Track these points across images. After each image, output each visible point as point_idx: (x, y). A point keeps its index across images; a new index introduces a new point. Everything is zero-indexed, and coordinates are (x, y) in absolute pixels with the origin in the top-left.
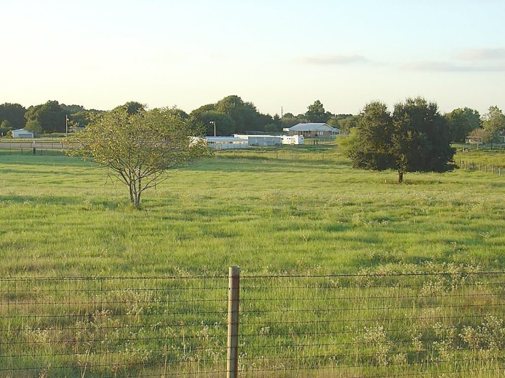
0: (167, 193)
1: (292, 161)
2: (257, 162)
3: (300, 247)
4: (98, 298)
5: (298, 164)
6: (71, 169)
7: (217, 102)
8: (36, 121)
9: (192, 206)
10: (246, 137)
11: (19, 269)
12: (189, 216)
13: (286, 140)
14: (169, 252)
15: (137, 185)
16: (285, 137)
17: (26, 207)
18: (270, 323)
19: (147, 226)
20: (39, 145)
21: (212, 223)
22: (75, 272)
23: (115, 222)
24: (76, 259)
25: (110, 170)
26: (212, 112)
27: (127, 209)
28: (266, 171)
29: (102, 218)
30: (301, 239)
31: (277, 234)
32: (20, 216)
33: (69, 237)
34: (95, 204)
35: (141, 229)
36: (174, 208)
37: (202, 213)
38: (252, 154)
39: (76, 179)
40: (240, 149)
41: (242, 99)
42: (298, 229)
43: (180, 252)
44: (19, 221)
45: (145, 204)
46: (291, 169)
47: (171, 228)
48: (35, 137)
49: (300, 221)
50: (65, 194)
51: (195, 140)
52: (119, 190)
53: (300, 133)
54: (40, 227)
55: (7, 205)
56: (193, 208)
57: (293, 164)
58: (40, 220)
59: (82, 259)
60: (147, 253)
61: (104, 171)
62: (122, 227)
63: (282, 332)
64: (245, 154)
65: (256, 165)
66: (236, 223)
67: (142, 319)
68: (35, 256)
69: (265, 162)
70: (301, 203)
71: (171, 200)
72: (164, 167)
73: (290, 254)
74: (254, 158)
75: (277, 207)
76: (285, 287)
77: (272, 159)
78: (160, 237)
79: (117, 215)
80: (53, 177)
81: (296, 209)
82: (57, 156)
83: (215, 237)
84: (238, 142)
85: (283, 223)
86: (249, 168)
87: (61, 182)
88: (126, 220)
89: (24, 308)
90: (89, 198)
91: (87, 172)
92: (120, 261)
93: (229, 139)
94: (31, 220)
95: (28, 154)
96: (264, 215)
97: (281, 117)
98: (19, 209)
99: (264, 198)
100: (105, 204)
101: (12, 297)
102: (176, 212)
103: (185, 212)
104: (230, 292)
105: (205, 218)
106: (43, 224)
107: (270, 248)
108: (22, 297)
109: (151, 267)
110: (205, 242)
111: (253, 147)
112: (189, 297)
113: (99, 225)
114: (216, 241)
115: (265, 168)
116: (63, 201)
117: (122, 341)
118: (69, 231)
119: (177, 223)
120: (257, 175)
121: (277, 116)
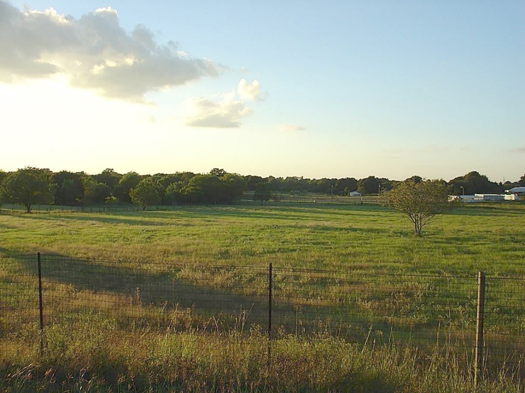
0: (437, 227)
1: (510, 210)
2: (489, 210)
3: (517, 261)
4: (398, 286)
5: (514, 211)
6: (381, 214)
7: (464, 175)
8: (362, 187)
9: (451, 235)
10: (482, 195)
11: (354, 268)
12: (449, 241)
13: (507, 197)
14: (438, 262)
15: (419, 223)
16: (506, 195)
17: (358, 234)
18: (499, 306)
19: (425, 246)
20: (364, 200)
21: (463, 246)
22: (385, 271)
23: (407, 243)
24: (386, 264)
25: (404, 214)
26: (462, 181)
27: (413, 236)
28: (495, 215)
29: (400, 241)
30: (518, 256)
31: (503, 253)
32: (355, 239)
33: (382, 251)
34: (395, 233)
35: (421, 248)
36: (440, 236)
37: (457, 239)
38: (486, 205)
39: (384, 219)
40: (478, 202)
41: (479, 173)
42: (516, 251)
43: (444, 262)
44: (354, 241)
45: (424, 233)
46: (510, 214)
47: (439, 248)
48: (362, 196)
49: (517, 246)
50: (379, 228)
51: (453, 198)
52: (408, 225)
53: (515, 193)
54: (366, 245)
55: (348, 232)
56: (451, 237)
57: (512, 211)
58: (367, 241)
59: (388, 264)
60: (425, 262)
61: (400, 215)
62: (411, 247)
63: (507, 312)
64: (482, 206)
65: (488, 212)
66: (478, 246)
67: (422, 299)
68: (363, 261)
69: (494, 210)
70: (517, 235)
71: (439, 231)
72: (434, 213)
73: (511, 265)
74: (487, 208)
75: (502, 237)
76: (508, 285)
77: (498, 209)
78: (433, 253)
79: (408, 240)
80: (371, 218)
81: (514, 238)
82: (375, 207)
83: (465, 254)
84: (477, 199)
85: (506, 246)
86: (484, 214)
87: (376, 221)
88: (413, 243)
89: (358, 289)
90: (392, 229)
91: (391, 215)
92: (410, 266)
93: (472, 196)
94: (361, 242)
95: (358, 205)
96: (495, 242)
97: (503, 184)
98: (354, 235)
99: (494, 231)
100: (401, 233)
101: (352, 283)
102: (442, 238)
103: (447, 239)
104: (479, 286)
105: (459, 243)
106: (367, 244)
107: (498, 261)
108: (357, 283)
109: (427, 270)
110: (458, 257)
111: (486, 201)
112: (449, 288)
113: (398, 245)
114: (466, 256)
115: (494, 214)
116: (378, 231)
117: (412, 311)
118: (382, 248)
119: (444, 245)
120: (489, 218)
121: (501, 183)
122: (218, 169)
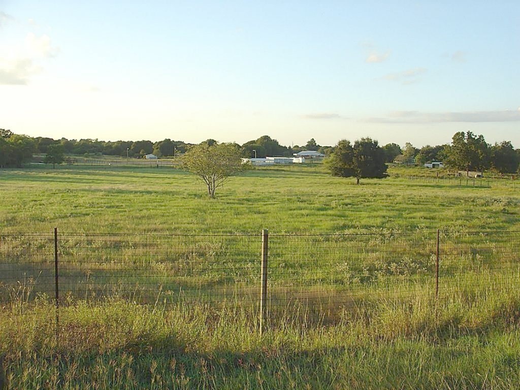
0: (230, 189)
1: (298, 172)
2: (278, 172)
3: (302, 219)
4: (191, 246)
5: (301, 173)
6: (177, 176)
7: (257, 139)
8: (158, 150)
9: (243, 197)
10: (273, 158)
11: (149, 230)
12: (241, 202)
13: (295, 160)
14: (230, 222)
15: (213, 185)
16: (294, 158)
17: (153, 196)
18: (285, 261)
19: (218, 207)
20: (160, 163)
21: (253, 206)
22: (179, 232)
23: (201, 205)
24: (179, 225)
25: (198, 177)
26: (254, 144)
27: (207, 198)
28: (284, 177)
29: (194, 203)
30: (303, 215)
31: (290, 212)
32: (149, 202)
33: (176, 213)
34: (190, 195)
35: (215, 209)
36: (233, 197)
37: (248, 200)
38: (276, 168)
39: (179, 181)
40: (269, 165)
41: (271, 138)
42: (301, 209)
43: (236, 222)
44: (149, 204)
45: (217, 195)
46: (298, 176)
47: (231, 208)
48: (158, 158)
49: (302, 205)
50: (174, 190)
51: (245, 160)
52: (203, 188)
53: (302, 156)
54: (160, 208)
55: (143, 196)
56: (243, 198)
57: (299, 174)
58: (160, 204)
59: (183, 225)
60: (218, 222)
61: (195, 177)
62: (205, 208)
63: (292, 266)
64: (273, 168)
65: (278, 174)
66: (267, 206)
67: (215, 258)
68: (157, 223)
69: (283, 172)
70: (303, 195)
71: (232, 193)
72: (227, 175)
73: (297, 223)
74: (277, 170)
75: (289, 197)
76: (294, 241)
77: (288, 171)
78: (225, 214)
79: (202, 201)
80: (167, 181)
81: (300, 198)
82: (170, 169)
83: (255, 213)
84: (268, 162)
85: (293, 206)
86: (274, 176)
87: (172, 183)
88: (207, 204)
89: (152, 251)
90: (187, 192)
91: (185, 177)
92: (203, 226)
93: (264, 159)
94: (155, 204)
95: (154, 168)
96: (283, 202)
97: (292, 148)
98: (149, 197)
99: (282, 192)
100: (195, 195)
101: (146, 245)
102: (234, 200)
103: (239, 200)
104: (263, 243)
105: (250, 203)
106: (162, 206)
107: (285, 220)
108: (151, 245)
109: (220, 230)
110: (249, 216)
111: (277, 164)
112: (240, 246)
113: (192, 207)
114: (256, 216)
115: (283, 176)
116: (173, 193)
117: (204, 270)
118: (176, 210)
119: (236, 206)
120: (279, 179)
121: (290, 147)
122: (4, 130)
